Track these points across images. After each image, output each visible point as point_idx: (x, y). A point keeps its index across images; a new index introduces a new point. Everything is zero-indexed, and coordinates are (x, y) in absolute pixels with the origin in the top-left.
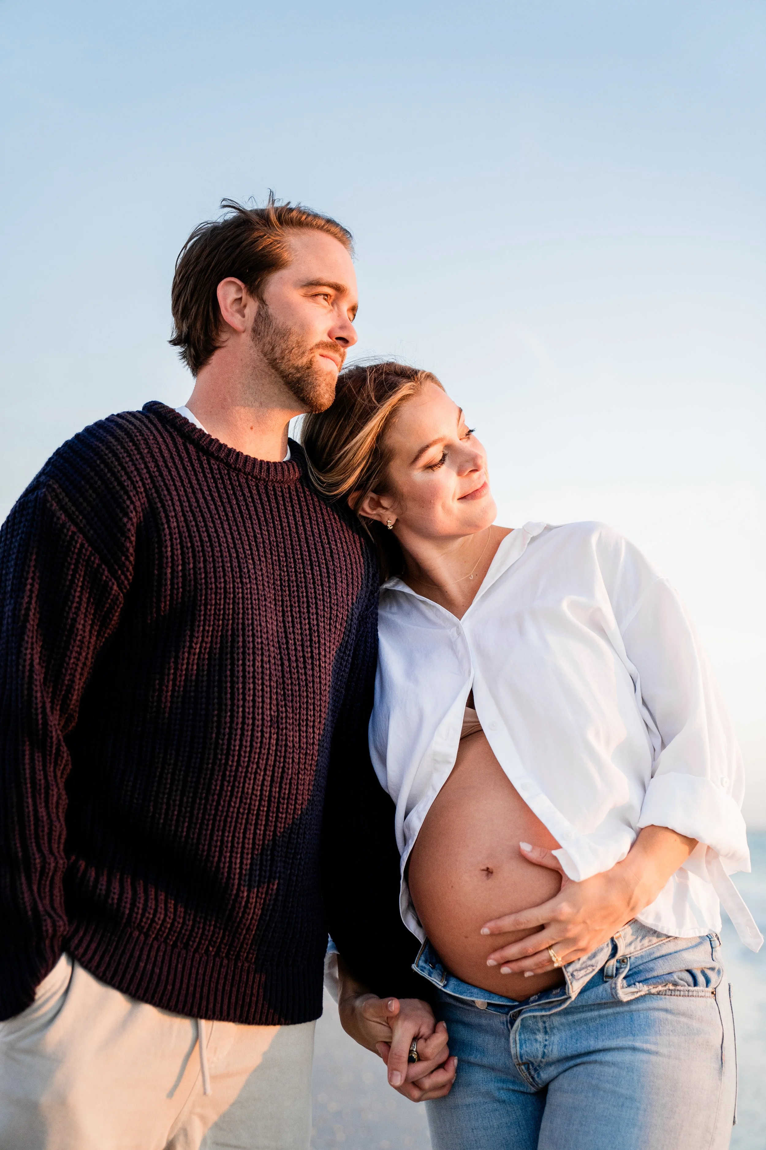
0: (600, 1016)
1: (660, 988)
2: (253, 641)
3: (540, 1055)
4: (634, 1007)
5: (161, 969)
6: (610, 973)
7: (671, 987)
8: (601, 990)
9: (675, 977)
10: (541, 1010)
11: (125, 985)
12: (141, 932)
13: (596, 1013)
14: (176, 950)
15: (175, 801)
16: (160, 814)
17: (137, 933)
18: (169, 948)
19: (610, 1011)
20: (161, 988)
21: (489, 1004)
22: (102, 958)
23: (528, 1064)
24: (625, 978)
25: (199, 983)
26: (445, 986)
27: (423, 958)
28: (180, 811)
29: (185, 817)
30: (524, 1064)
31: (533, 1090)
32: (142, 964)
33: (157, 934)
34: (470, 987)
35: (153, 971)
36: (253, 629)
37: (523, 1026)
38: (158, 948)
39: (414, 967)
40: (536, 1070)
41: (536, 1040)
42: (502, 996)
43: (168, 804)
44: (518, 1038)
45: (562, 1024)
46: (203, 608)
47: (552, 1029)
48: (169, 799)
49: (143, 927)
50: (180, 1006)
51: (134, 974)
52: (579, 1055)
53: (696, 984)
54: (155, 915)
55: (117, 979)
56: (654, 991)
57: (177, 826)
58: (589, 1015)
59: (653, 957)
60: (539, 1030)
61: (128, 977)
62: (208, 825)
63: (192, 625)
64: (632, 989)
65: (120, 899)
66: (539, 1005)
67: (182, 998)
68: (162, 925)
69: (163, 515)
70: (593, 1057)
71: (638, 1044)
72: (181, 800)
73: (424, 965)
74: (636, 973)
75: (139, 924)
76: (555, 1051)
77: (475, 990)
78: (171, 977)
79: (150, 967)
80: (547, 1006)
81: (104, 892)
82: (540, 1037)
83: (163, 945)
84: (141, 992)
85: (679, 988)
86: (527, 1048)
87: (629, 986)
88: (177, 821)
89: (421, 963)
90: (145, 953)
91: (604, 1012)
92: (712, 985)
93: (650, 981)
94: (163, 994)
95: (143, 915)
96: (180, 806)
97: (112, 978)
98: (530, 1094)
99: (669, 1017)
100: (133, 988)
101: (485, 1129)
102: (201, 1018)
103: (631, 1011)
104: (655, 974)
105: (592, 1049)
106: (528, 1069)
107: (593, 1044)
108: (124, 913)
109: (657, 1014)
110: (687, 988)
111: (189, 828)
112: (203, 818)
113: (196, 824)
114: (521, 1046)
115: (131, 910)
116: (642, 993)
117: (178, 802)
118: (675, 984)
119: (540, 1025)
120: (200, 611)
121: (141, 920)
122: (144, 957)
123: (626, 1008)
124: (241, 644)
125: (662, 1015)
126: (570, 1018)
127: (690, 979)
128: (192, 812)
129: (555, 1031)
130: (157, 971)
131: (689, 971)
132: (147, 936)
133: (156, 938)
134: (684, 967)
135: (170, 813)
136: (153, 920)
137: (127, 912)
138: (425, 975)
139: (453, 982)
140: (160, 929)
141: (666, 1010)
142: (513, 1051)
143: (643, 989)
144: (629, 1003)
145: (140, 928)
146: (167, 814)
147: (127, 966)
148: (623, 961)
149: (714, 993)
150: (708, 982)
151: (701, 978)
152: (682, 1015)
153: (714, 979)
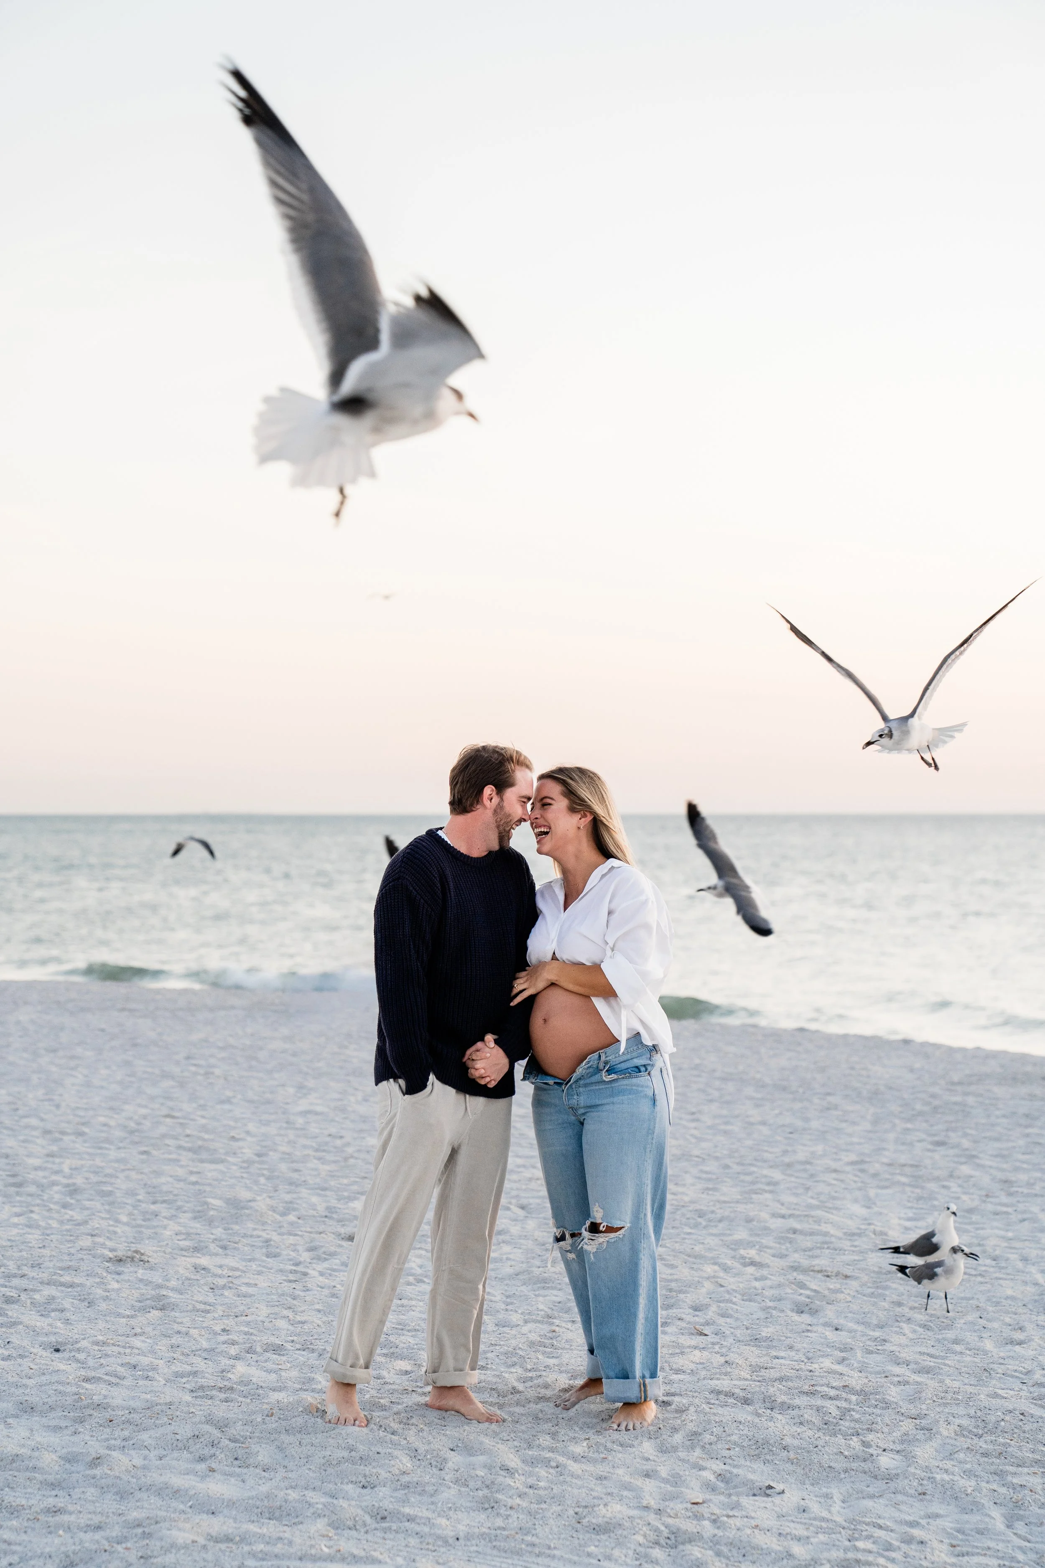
0: (597, 1089)
1: (623, 1075)
3: (576, 1105)
4: (611, 1084)
6: (601, 1069)
7: (628, 1075)
8: (598, 1077)
9: (629, 1070)
19: (603, 1086)
21: (555, 1083)
23: (573, 1109)
24: (607, 1071)
30: (571, 1109)
31: (577, 1120)
37: (569, 1093)
40: (576, 1112)
41: (574, 1098)
42: (559, 1079)
44: (567, 1097)
45: (584, 1091)
47: (580, 1093)
53: (640, 1072)
56: (620, 1077)
58: (594, 1087)
59: (620, 1061)
60: (575, 1094)
64: (610, 1076)
70: (598, 1108)
74: (612, 1068)
76: (582, 1104)
77: (549, 1078)
82: (576, 1097)
85: (631, 1075)
86: (571, 1102)
91: (598, 1087)
92: (648, 1070)
93: (618, 1072)
98: (576, 1122)
99: (627, 1087)
103: (612, 1087)
104: (620, 1069)
105: (597, 1103)
106: (573, 1111)
109: (621, 1086)
110: (636, 1074)
114: (568, 1101)
116: (615, 1078)
118: (629, 1073)
123: (608, 1085)
127: (637, 1070)
134: (633, 1065)
141: (626, 1084)
142: (565, 1103)
143: (615, 1076)
144: (609, 1082)
148: (606, 1063)
149: (649, 1074)
150: (646, 1070)
151: (643, 1069)
152: (634, 1085)
153: (649, 1068)
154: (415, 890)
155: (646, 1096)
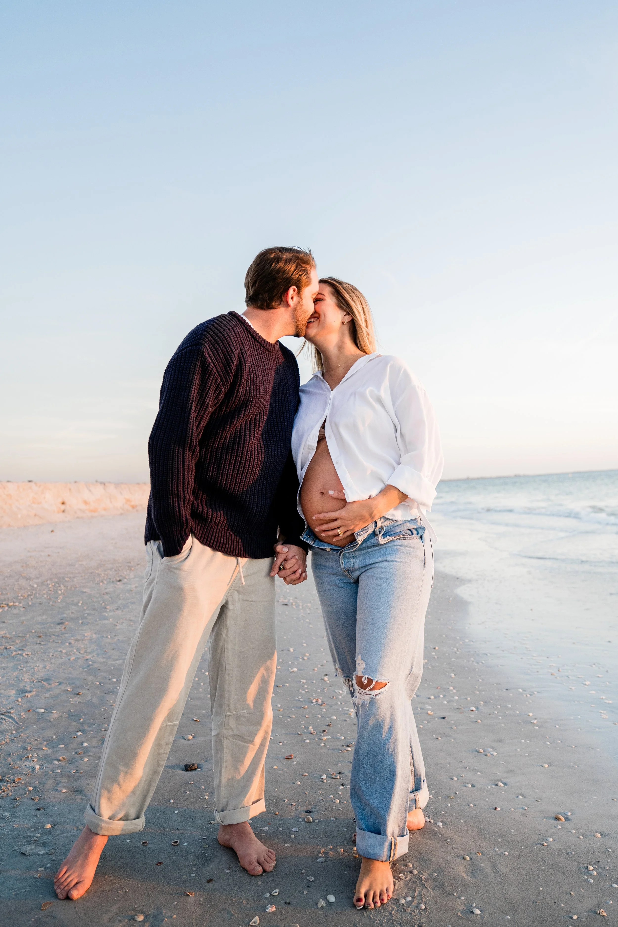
0: (374, 550)
1: (397, 537)
2: (263, 417)
3: (352, 567)
4: (387, 546)
5: (224, 539)
6: (377, 534)
7: (402, 537)
8: (373, 541)
9: (403, 532)
10: (350, 550)
11: (211, 545)
12: (215, 525)
13: (372, 549)
14: (228, 532)
15: (230, 475)
16: (224, 480)
17: (214, 525)
18: (226, 531)
19: (377, 548)
20: (224, 546)
21: (331, 549)
22: (202, 535)
23: (348, 571)
24: (382, 535)
25: (237, 544)
26: (313, 544)
27: (305, 534)
28: (231, 479)
29: (233, 481)
30: (347, 571)
31: (352, 581)
32: (217, 537)
33: (221, 525)
34: (323, 543)
35: (221, 540)
36: (264, 413)
37: (345, 557)
38: (222, 531)
39: (301, 537)
40: (352, 573)
41: (350, 561)
42: (335, 546)
43: (227, 476)
44: (343, 561)
45: (359, 554)
46: (250, 403)
47: (356, 556)
48: (227, 474)
49: (216, 523)
50: (231, 553)
51: (214, 541)
52: (367, 566)
53: (412, 535)
54: (220, 518)
55: (208, 543)
56: (394, 539)
57: (230, 485)
58: (370, 550)
59: (394, 526)
60: (351, 558)
61: (212, 542)
62: (242, 485)
63: (245, 409)
64: (385, 539)
65: (207, 513)
66: (349, 548)
67: (232, 549)
68: (223, 522)
69: (244, 364)
70: (371, 567)
71: (388, 559)
72: (232, 475)
73: (305, 536)
74: (387, 533)
75: (215, 522)
76: (357, 565)
77: (325, 544)
78: (228, 541)
79: (219, 538)
80: (352, 548)
81: (201, 510)
82: (352, 560)
83: (223, 530)
84: (217, 548)
85: (405, 537)
86: (347, 565)
87: (384, 538)
88: (230, 482)
89: (304, 536)
90: (218, 533)
91: (375, 548)
92: (420, 534)
93: (392, 535)
94: (225, 548)
95: (216, 518)
96: (232, 477)
97: (206, 542)
98: (352, 583)
99: (401, 548)
100: (214, 546)
101: (337, 598)
102: (239, 557)
103: (386, 547)
104: (395, 532)
105: (371, 563)
106: (349, 573)
107: (372, 561)
108: (209, 518)
109: (396, 547)
110: (409, 536)
111: (235, 485)
112: (240, 482)
113: (237, 484)
114: (345, 564)
115: (212, 516)
116: (390, 540)
117: (231, 476)
118: (403, 535)
119: (351, 555)
120: (249, 404)
121: (216, 520)
122: (217, 534)
123: (384, 546)
124: (258, 418)
125: (398, 547)
126: (362, 552)
127: (410, 533)
128: (236, 480)
129: (357, 557)
130: (222, 539)
131: (409, 530)
132: (218, 526)
133: (221, 527)
134: (406, 528)
135: (228, 479)
136: (220, 520)
137: (210, 517)
138: (305, 540)
139: (317, 542)
140: (222, 524)
141: (400, 546)
142: (342, 567)
143: (390, 538)
144: (385, 544)
145: (215, 523)
146: (226, 480)
147: (211, 538)
148: (382, 528)
149: (421, 537)
150: (418, 533)
151: (415, 532)
152: (407, 546)
153: (421, 532)
154: (210, 357)
155: (417, 557)
